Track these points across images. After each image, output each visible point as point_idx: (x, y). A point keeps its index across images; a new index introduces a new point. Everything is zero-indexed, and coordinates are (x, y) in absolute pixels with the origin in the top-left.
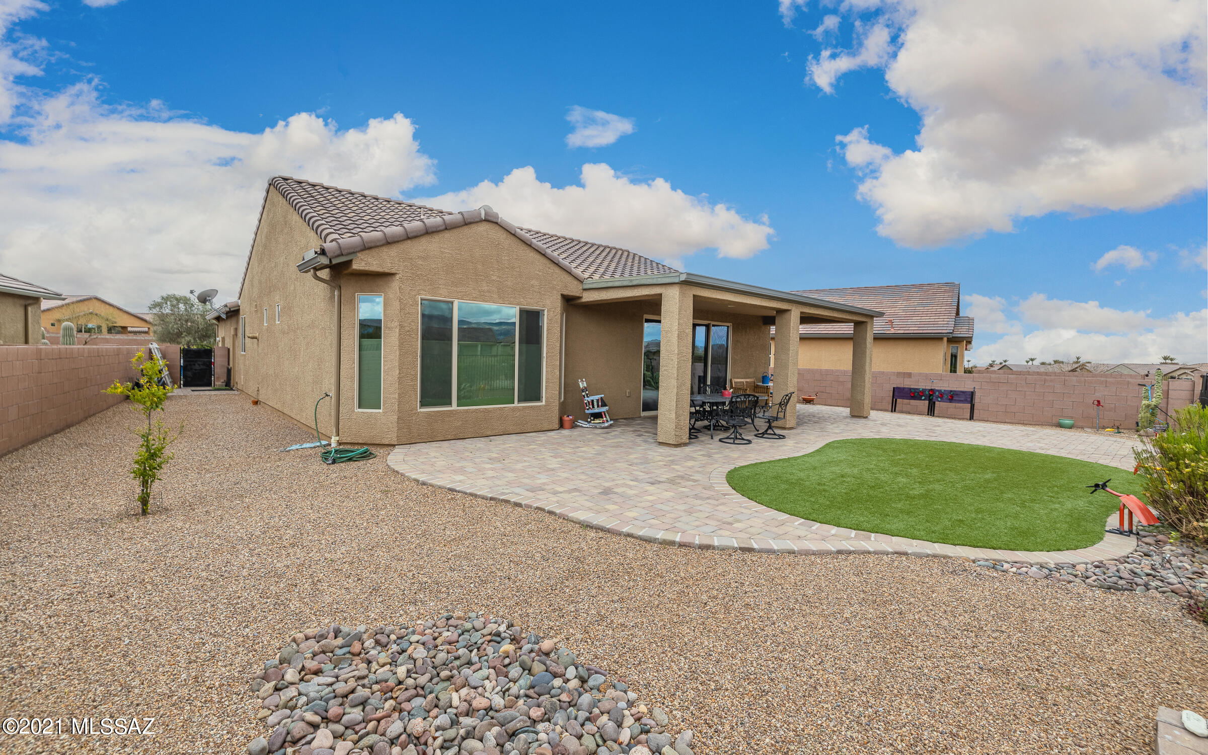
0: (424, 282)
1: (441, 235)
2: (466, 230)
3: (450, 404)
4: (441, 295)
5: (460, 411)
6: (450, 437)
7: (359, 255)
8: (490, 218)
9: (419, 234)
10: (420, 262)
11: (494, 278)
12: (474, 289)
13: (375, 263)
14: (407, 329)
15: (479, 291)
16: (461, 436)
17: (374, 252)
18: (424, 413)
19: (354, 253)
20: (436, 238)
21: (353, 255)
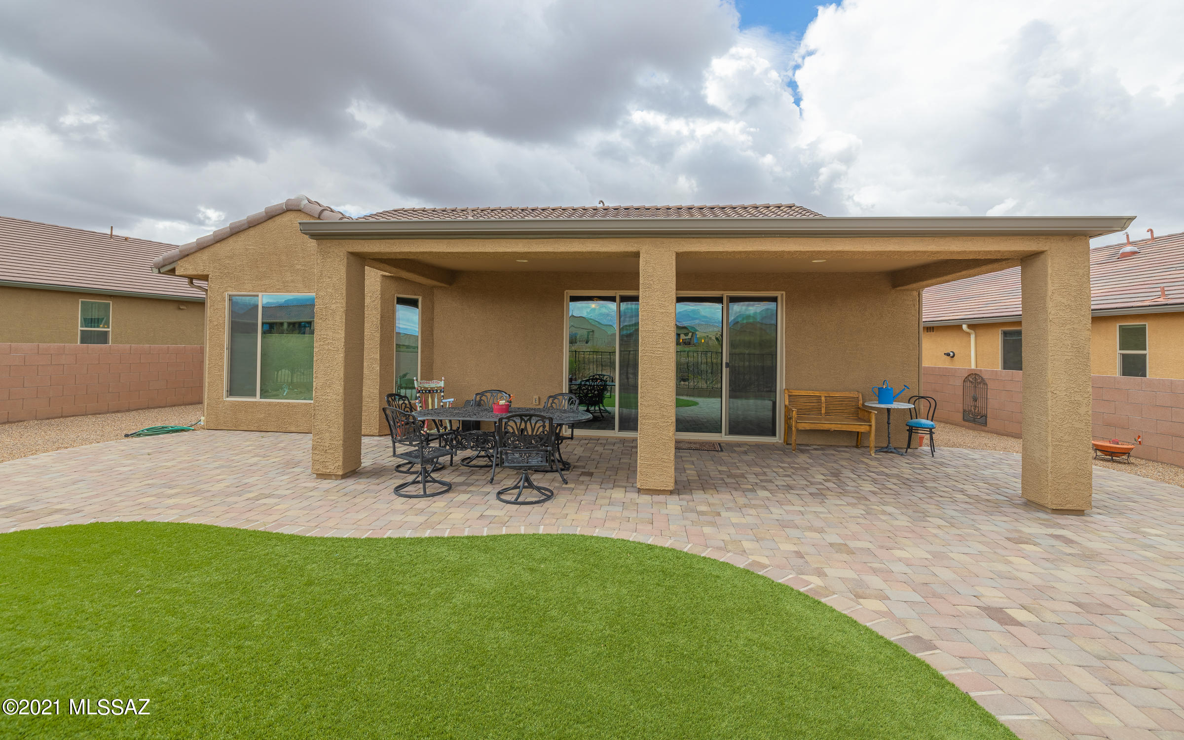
0: (231, 279)
1: (246, 233)
2: (271, 224)
3: (255, 396)
4: (246, 290)
5: (263, 404)
6: (252, 428)
7: (179, 262)
8: (291, 208)
9: (225, 237)
10: (228, 262)
11: (298, 267)
12: (278, 281)
13: (191, 268)
14: (215, 323)
15: (283, 282)
16: (264, 428)
17: (190, 258)
18: (229, 402)
19: (174, 262)
20: (242, 237)
21: (175, 263)
